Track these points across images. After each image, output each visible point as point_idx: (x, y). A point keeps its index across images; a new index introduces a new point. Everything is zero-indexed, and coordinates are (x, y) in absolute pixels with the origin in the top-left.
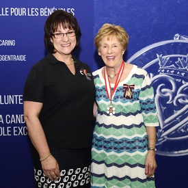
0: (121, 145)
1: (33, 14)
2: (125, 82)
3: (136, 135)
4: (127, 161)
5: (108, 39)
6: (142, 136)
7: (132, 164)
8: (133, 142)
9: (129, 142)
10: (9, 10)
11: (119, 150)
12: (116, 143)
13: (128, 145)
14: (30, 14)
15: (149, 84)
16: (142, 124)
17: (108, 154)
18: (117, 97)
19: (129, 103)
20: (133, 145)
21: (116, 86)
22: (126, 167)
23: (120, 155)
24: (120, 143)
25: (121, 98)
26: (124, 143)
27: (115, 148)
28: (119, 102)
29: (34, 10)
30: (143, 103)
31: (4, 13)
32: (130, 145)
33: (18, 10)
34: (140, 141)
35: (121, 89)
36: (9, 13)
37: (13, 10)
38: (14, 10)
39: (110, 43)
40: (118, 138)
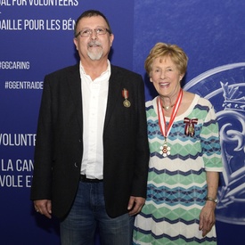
0: (175, 196)
1: (54, 27)
2: (186, 114)
3: (194, 184)
4: (181, 216)
5: (161, 62)
6: (201, 186)
7: (188, 220)
8: (189, 193)
9: (184, 193)
10: (22, 23)
11: (172, 202)
12: (169, 192)
13: (184, 197)
14: (49, 27)
15: (214, 119)
16: (203, 170)
17: (158, 206)
18: (176, 134)
19: (189, 142)
20: (190, 196)
21: (172, 121)
22: (180, 224)
23: (172, 208)
24: (174, 193)
25: (180, 134)
26: (179, 193)
27: (167, 200)
28: (178, 140)
29: (54, 23)
30: (205, 143)
31: (16, 27)
32: (186, 197)
33: (34, 22)
34: (199, 192)
35: (180, 124)
36: (22, 26)
37: (27, 23)
38: (29, 23)
39: (163, 66)
40: (172, 187)
